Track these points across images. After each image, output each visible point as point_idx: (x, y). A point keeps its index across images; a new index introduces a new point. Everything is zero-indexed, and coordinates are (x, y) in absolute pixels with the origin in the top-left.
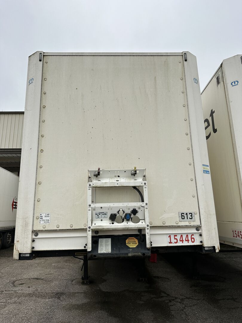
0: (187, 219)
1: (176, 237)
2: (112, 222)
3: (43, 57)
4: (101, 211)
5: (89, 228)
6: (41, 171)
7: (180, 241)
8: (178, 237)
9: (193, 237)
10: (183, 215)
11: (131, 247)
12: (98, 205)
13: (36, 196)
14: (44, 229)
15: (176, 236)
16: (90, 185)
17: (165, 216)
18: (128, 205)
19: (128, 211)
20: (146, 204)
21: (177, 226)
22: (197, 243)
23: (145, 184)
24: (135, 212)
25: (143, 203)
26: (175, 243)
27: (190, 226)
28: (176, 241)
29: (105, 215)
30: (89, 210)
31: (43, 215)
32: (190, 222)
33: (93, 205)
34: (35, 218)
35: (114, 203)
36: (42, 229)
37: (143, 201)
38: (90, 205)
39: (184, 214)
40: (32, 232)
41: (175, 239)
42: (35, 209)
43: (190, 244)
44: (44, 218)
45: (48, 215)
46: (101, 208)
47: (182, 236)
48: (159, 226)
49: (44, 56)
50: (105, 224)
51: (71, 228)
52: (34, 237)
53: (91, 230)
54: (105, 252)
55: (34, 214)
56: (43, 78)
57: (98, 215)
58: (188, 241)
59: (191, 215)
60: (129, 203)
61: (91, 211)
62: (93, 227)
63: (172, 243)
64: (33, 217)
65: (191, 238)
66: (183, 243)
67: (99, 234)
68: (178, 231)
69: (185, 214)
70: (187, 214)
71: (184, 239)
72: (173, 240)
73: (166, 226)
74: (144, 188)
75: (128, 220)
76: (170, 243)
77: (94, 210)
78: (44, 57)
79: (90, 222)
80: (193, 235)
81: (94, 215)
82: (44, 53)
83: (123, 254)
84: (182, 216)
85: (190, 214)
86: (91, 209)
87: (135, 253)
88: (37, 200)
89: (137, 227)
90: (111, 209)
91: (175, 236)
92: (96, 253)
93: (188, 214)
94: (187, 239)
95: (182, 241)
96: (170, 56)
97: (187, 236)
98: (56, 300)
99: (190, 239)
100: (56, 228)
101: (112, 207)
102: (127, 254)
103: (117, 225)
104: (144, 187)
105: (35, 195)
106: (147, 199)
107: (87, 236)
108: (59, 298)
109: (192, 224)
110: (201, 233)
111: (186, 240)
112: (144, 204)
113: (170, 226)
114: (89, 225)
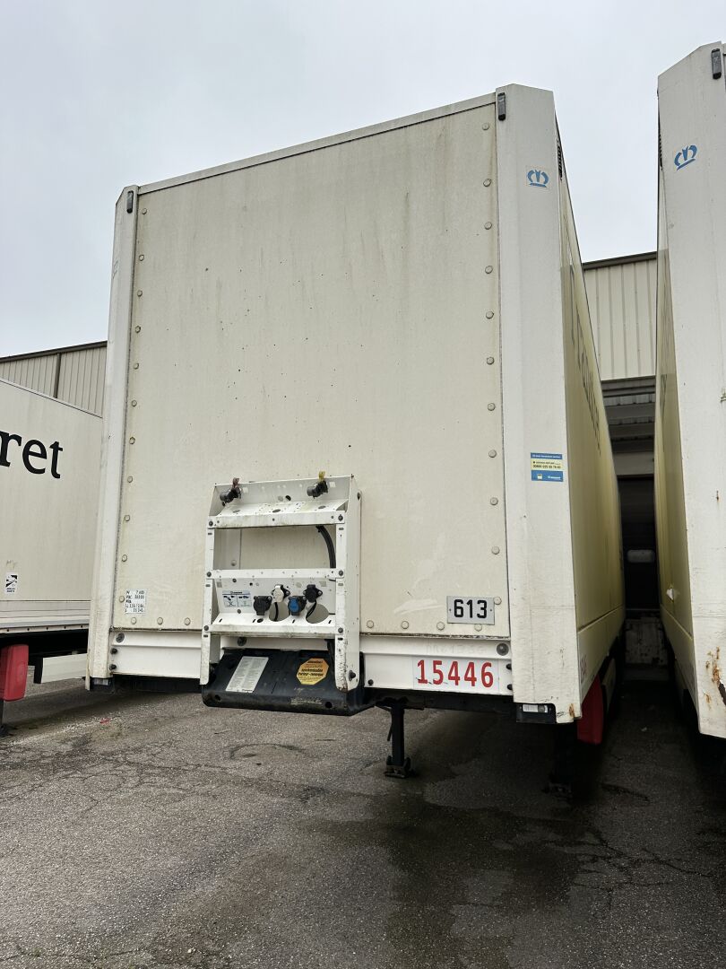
0: (471, 616)
1: (438, 667)
2: (259, 617)
3: (138, 201)
4: (235, 588)
5: (207, 628)
6: (130, 489)
7: (450, 678)
8: (445, 668)
9: (487, 669)
10: (459, 604)
11: (303, 682)
12: (228, 574)
13: (119, 550)
14: (133, 627)
15: (440, 663)
16: (211, 524)
17: (411, 606)
18: (297, 575)
19: (298, 591)
20: (341, 573)
21: (440, 636)
22: (498, 689)
23: (341, 518)
24: (313, 593)
25: (332, 570)
26: (436, 682)
27: (478, 637)
28: (437, 677)
29: (246, 599)
30: (208, 586)
31: (133, 594)
32: (479, 627)
33: (215, 575)
34: (117, 600)
35: (262, 570)
36: (128, 625)
37: (333, 565)
38: (209, 575)
39: (462, 602)
40: (110, 631)
41: (435, 671)
42: (118, 579)
43: (479, 689)
44: (134, 601)
45: (141, 595)
46: (234, 581)
47: (455, 665)
48: (391, 632)
49: (139, 196)
50: (243, 621)
51: (187, 627)
52: (116, 643)
53: (209, 635)
54: (240, 691)
55: (114, 591)
56: (137, 255)
57: (230, 597)
58: (473, 680)
59: (482, 605)
60: (298, 570)
61: (211, 588)
62: (216, 626)
63: (426, 682)
64: (114, 597)
65: (484, 675)
66: (457, 684)
67: (248, 646)
68: (442, 650)
69: (465, 602)
70: (470, 603)
71: (461, 674)
72: (430, 675)
73: (410, 635)
74: (337, 529)
75: (297, 614)
76: (420, 681)
77: (219, 585)
78: (140, 198)
79: (208, 616)
80: (490, 665)
81: (221, 601)
82: (139, 188)
83: (278, 698)
84: (458, 608)
85: (479, 602)
86: (211, 583)
87: (307, 698)
88: (120, 559)
89: (313, 632)
90: (257, 585)
91: (436, 663)
92: (221, 691)
93: (474, 604)
94: (469, 675)
95: (456, 679)
96: (455, 116)
97: (471, 665)
98: (296, 803)
99: (478, 675)
100: (155, 626)
101: (259, 579)
102: (289, 699)
103: (269, 627)
104: (338, 527)
105: (117, 547)
106: (344, 560)
107: (199, 646)
108: (304, 800)
109: (485, 632)
110: (510, 660)
111: (466, 679)
112: (334, 574)
113: (420, 635)
114: (207, 621)
